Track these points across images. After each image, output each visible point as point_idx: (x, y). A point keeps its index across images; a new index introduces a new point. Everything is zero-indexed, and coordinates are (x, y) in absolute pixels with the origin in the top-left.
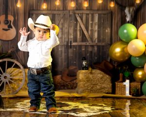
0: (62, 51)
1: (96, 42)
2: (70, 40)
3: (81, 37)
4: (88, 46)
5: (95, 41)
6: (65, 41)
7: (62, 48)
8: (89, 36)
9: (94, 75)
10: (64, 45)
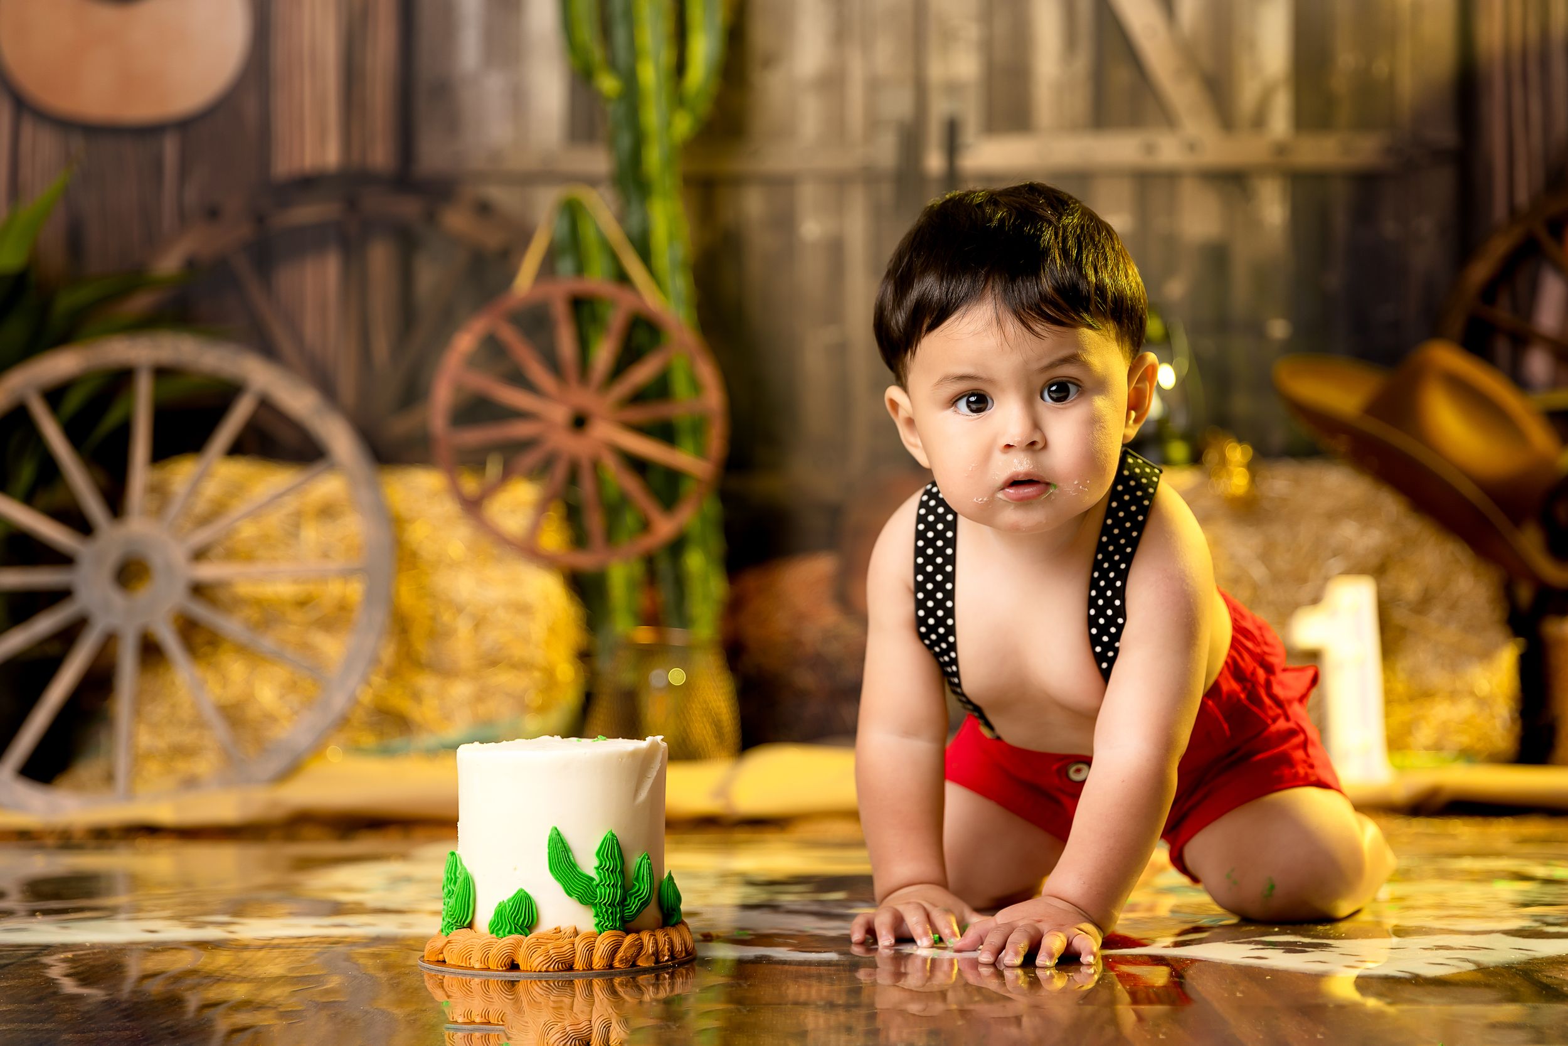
0: (836, 248)
1: (1280, 123)
2: (939, 108)
3: (1082, 62)
4: (1171, 176)
5: (1259, 121)
6: (873, 124)
7: (838, 208)
8: (1187, 51)
9: (1279, 532)
10: (869, 176)
